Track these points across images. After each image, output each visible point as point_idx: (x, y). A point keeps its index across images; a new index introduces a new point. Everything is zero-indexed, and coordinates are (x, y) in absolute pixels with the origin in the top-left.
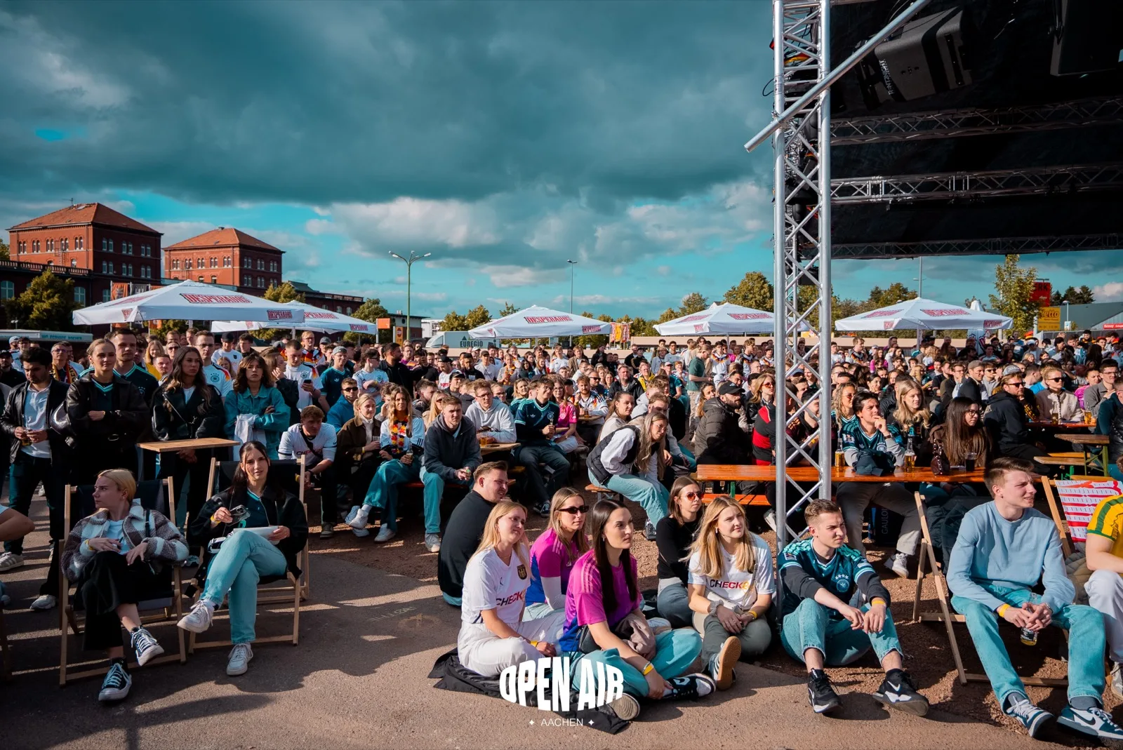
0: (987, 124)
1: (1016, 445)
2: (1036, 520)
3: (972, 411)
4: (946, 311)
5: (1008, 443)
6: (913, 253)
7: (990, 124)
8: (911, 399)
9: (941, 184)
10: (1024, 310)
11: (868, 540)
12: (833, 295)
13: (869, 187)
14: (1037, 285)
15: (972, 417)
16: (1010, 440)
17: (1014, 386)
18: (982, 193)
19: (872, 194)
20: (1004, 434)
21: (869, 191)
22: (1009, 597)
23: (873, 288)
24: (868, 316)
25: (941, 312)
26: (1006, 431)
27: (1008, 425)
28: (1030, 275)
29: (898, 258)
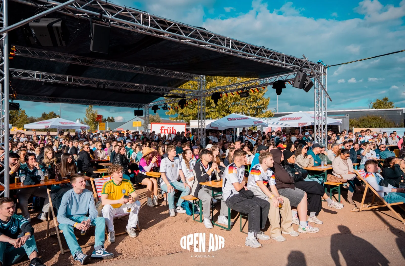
0: (78, 61)
1: (87, 168)
2: (87, 192)
3: (70, 158)
4: (68, 123)
5: (85, 167)
6: (55, 101)
7: (79, 61)
8: (49, 155)
9: (63, 79)
10: (94, 124)
11: (32, 210)
12: (26, 114)
13: (35, 74)
14: (98, 116)
15: (70, 160)
16: (85, 166)
17: (87, 149)
18: (77, 84)
19: (37, 78)
20: (84, 165)
21: (35, 76)
22: (79, 220)
23: (43, 113)
24: (38, 123)
25: (66, 123)
26: (84, 164)
27: (85, 162)
28: (96, 112)
29: (49, 103)
